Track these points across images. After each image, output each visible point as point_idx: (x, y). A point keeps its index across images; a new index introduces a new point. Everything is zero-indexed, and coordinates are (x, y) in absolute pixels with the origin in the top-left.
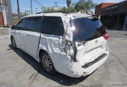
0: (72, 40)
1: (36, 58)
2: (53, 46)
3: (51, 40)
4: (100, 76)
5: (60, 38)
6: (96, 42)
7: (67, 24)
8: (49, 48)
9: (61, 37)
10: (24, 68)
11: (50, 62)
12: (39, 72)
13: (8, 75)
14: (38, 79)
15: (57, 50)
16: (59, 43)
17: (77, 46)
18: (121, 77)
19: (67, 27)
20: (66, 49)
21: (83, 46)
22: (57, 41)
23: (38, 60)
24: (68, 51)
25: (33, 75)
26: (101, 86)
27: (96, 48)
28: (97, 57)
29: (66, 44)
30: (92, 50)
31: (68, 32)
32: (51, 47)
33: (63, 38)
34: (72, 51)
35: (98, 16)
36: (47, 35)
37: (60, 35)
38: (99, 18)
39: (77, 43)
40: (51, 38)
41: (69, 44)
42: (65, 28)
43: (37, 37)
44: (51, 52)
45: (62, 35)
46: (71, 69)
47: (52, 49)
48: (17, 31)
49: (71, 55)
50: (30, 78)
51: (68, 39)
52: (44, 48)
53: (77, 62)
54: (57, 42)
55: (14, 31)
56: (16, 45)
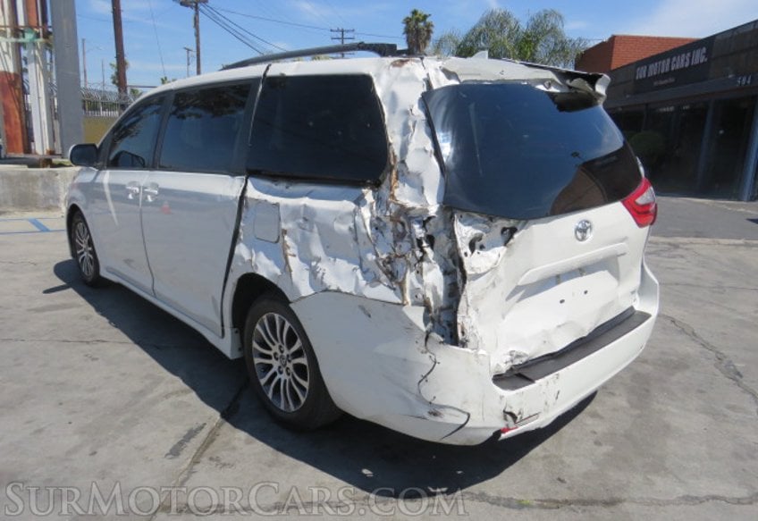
0: (433, 209)
1: (212, 338)
2: (317, 250)
3: (308, 217)
4: (606, 449)
5: (359, 201)
6: (583, 230)
7: (407, 113)
8: (294, 262)
9: (369, 195)
10: (142, 393)
11: (298, 354)
12: (231, 415)
13: (40, 431)
14: (225, 456)
15: (341, 275)
16: (355, 230)
17: (463, 247)
18: (737, 456)
19: (406, 130)
20: (399, 265)
21: (502, 250)
22: (341, 217)
23: (226, 345)
24: (410, 277)
25: (191, 434)
26: (611, 503)
27: (581, 271)
28: (586, 328)
29: (399, 237)
30: (557, 279)
31: (412, 162)
32: (307, 259)
33: (378, 199)
34: (433, 278)
35: (592, 80)
36: (281, 186)
37: (360, 184)
38: (600, 89)
39: (464, 232)
40: (306, 201)
41: (419, 231)
42: (395, 139)
43: (225, 201)
44: (306, 289)
45: (376, 185)
46: (428, 391)
47: (313, 272)
48: (108, 177)
49: (426, 304)
50: (175, 452)
51: (410, 204)
52: (266, 268)
53: (464, 344)
54: (343, 228)
55: (88, 175)
56: (95, 262)
